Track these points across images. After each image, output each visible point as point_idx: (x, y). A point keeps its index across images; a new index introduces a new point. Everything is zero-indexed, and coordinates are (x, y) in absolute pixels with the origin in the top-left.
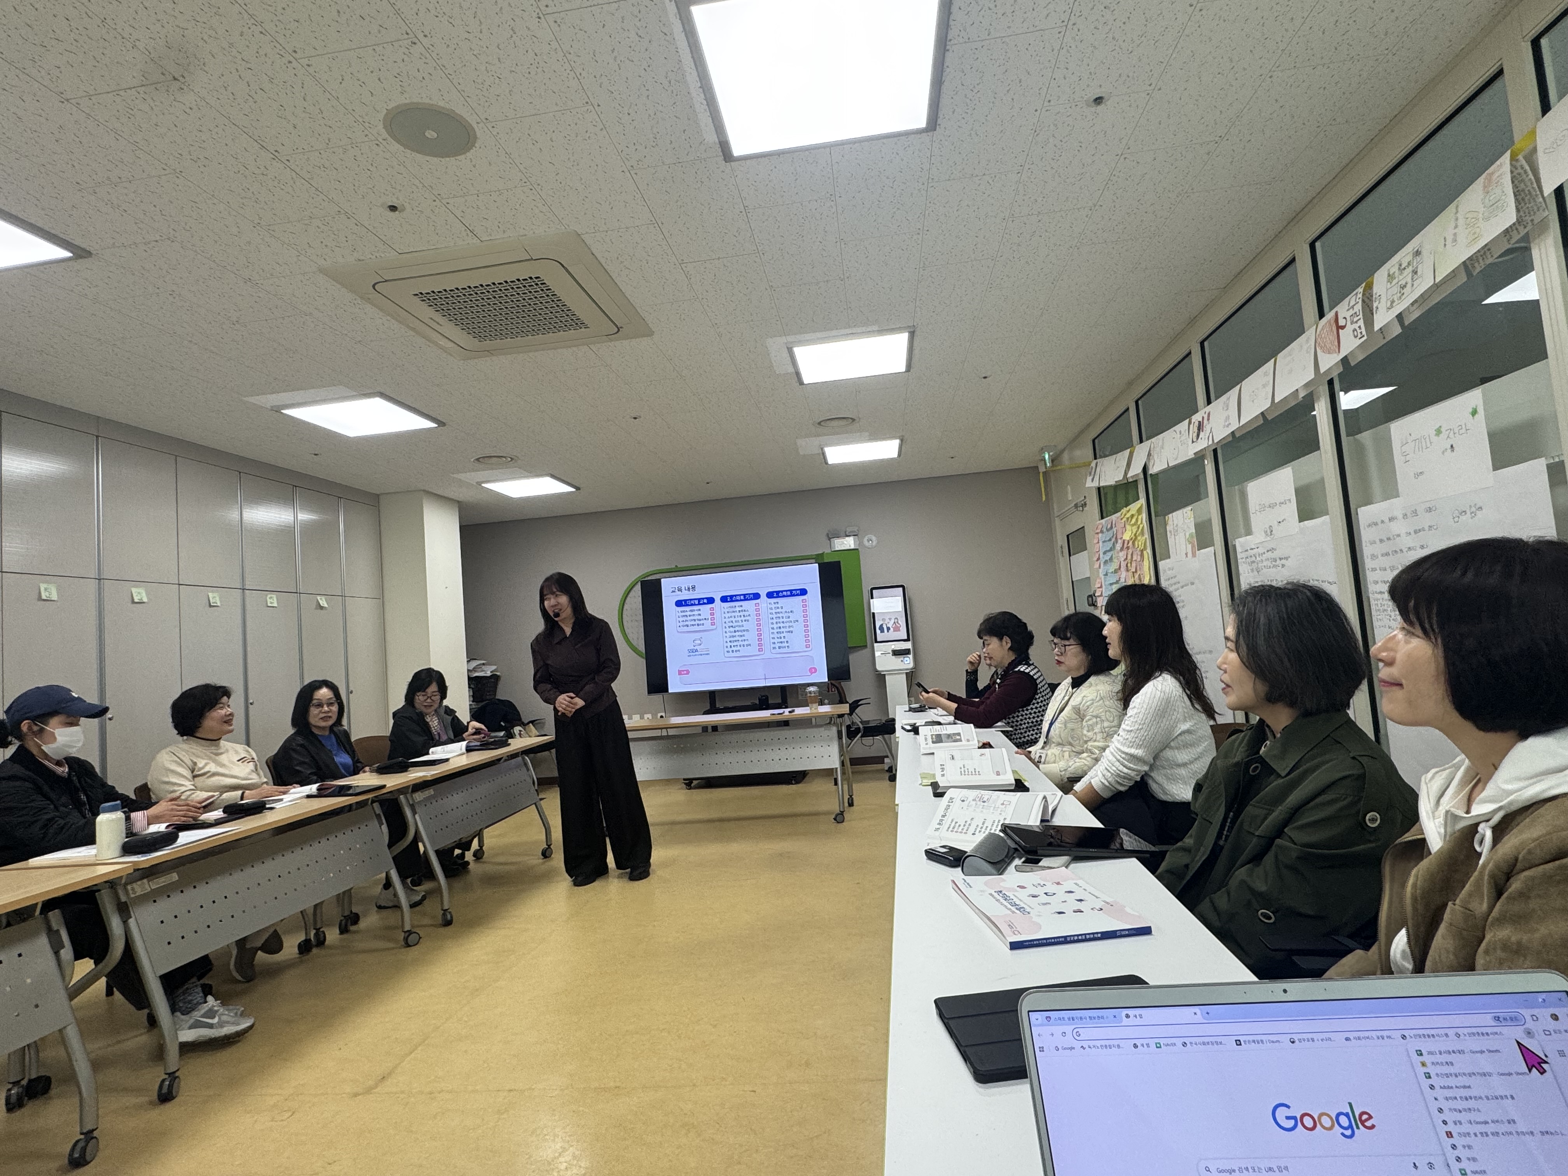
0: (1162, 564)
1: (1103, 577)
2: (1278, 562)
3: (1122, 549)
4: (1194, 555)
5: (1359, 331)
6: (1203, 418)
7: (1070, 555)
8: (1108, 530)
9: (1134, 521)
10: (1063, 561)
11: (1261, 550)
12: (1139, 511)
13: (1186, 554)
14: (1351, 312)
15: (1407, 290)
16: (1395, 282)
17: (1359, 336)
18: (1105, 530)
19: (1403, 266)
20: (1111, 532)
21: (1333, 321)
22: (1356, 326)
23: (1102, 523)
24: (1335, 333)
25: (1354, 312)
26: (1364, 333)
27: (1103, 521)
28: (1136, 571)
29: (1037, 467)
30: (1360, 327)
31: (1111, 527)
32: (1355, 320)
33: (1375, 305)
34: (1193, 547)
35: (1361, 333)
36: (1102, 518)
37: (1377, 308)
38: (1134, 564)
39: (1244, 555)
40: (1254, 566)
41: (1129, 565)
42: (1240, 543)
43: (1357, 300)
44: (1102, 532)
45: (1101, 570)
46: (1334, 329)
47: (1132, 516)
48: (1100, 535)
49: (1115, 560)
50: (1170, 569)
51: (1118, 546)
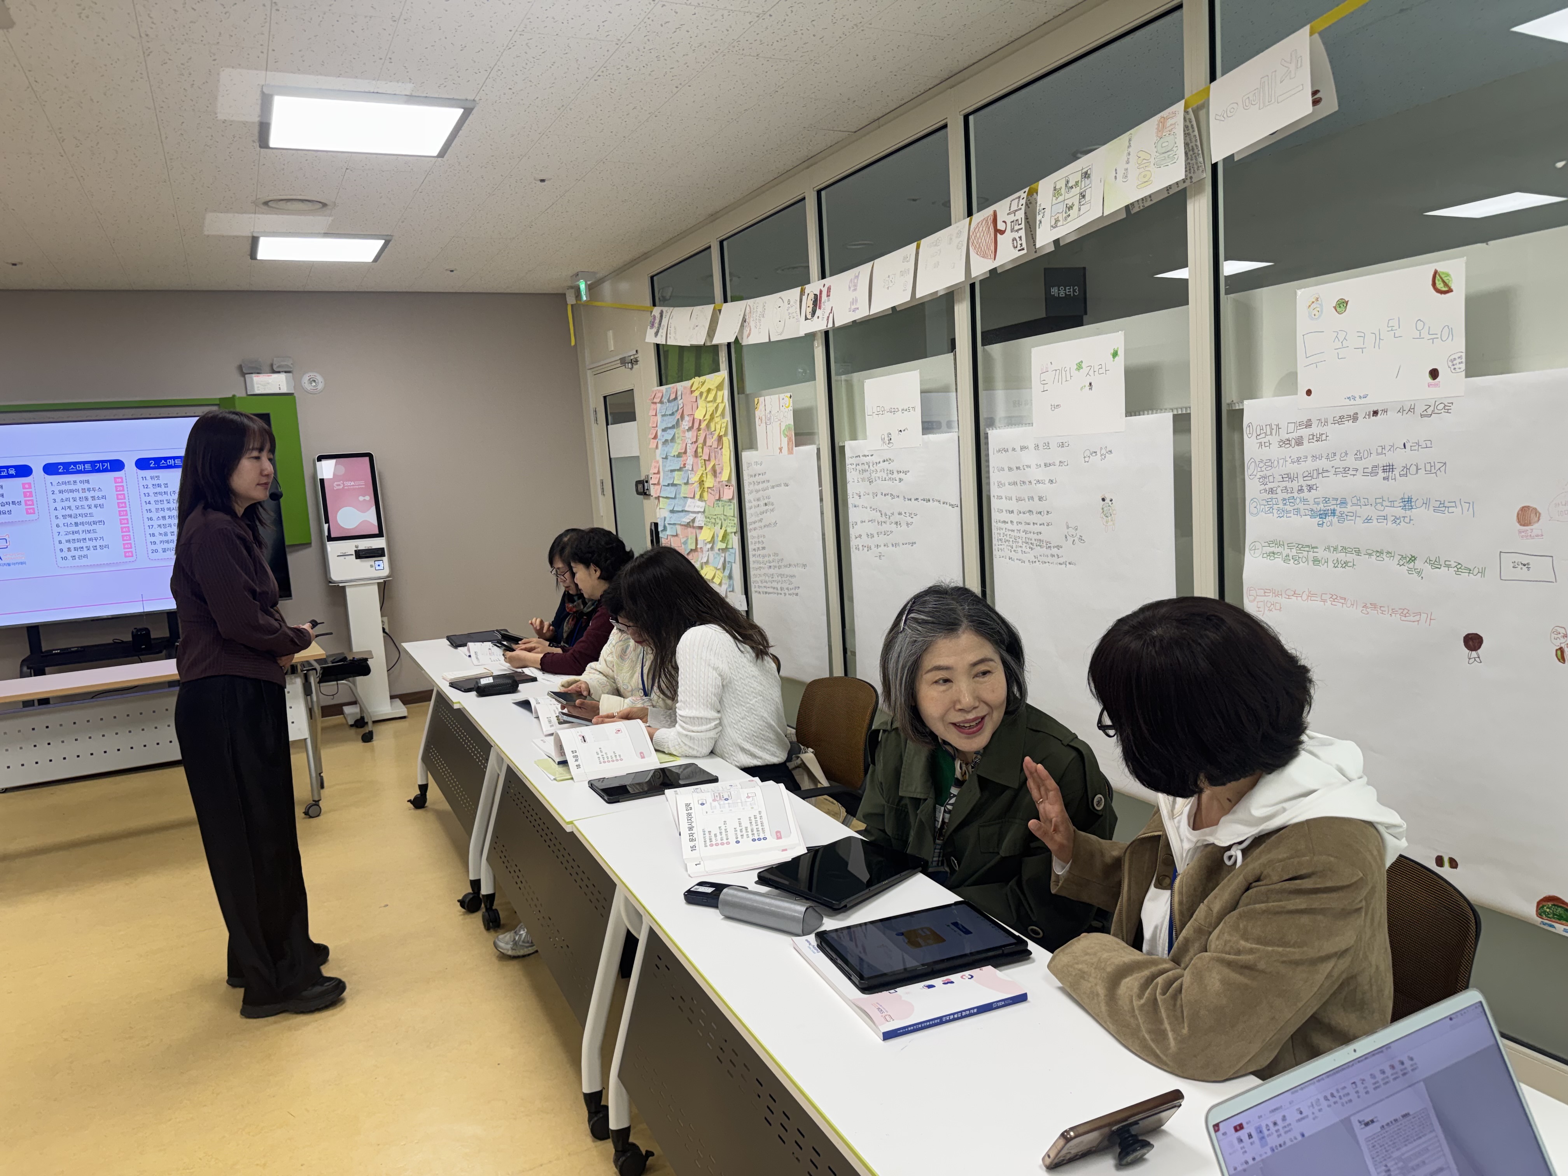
0: (745, 456)
1: (661, 460)
2: (895, 474)
3: (690, 429)
4: (790, 452)
5: (1019, 242)
6: (821, 292)
7: (607, 424)
8: (669, 401)
9: (711, 397)
10: (596, 429)
11: (875, 459)
12: (720, 387)
13: (781, 449)
14: (1012, 217)
15: (1073, 213)
16: (1061, 198)
17: (1019, 248)
18: (665, 400)
19: (1070, 185)
20: (673, 404)
21: (990, 222)
22: (1016, 235)
23: (659, 391)
24: (993, 235)
25: (1015, 218)
26: (1024, 246)
27: (664, 388)
28: (709, 460)
29: (564, 295)
30: (1020, 238)
31: (676, 398)
32: (1017, 227)
33: (1039, 218)
34: (790, 440)
35: (1021, 245)
36: (661, 384)
37: (1041, 222)
38: (706, 450)
39: (854, 461)
40: (866, 475)
41: (700, 450)
42: (851, 447)
43: (1020, 206)
44: (661, 402)
45: (658, 452)
46: (992, 231)
47: (709, 390)
48: (659, 405)
49: (678, 441)
50: (756, 463)
51: (686, 424)
